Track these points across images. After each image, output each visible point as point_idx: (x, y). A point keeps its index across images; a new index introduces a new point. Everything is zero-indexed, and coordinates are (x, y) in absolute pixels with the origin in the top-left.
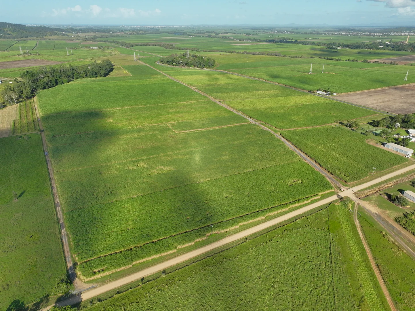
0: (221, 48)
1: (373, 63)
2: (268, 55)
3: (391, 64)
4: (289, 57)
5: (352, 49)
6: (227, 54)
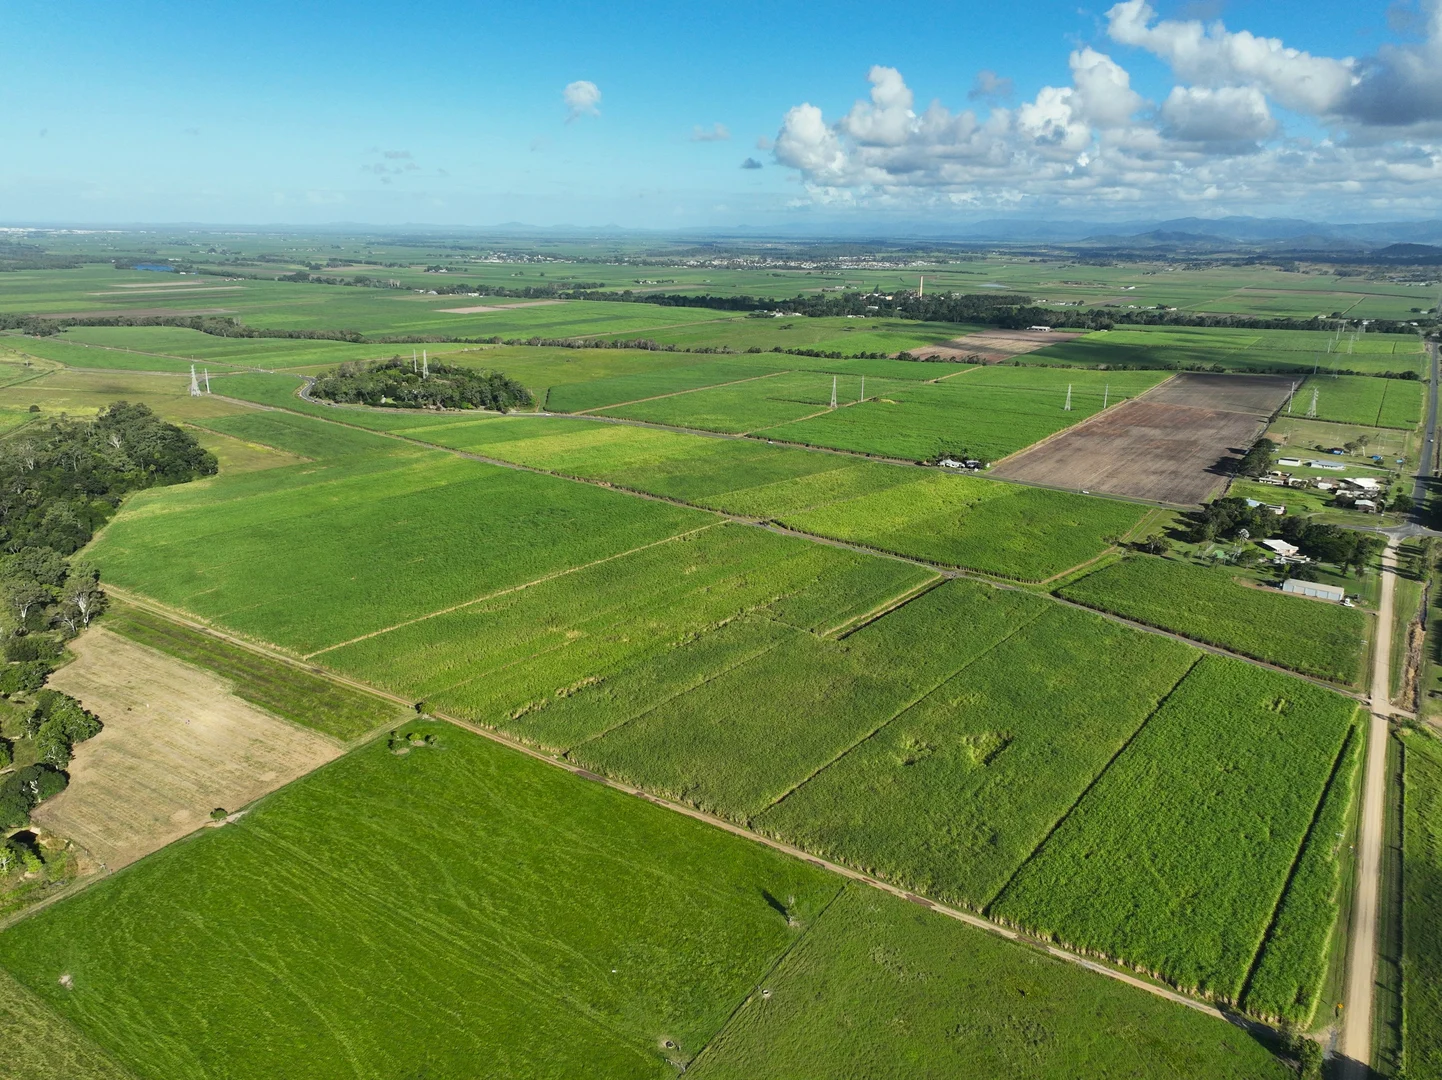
0: (429, 327)
1: (927, 360)
2: (615, 345)
3: (969, 362)
4: (688, 351)
5: (811, 316)
6: (482, 349)
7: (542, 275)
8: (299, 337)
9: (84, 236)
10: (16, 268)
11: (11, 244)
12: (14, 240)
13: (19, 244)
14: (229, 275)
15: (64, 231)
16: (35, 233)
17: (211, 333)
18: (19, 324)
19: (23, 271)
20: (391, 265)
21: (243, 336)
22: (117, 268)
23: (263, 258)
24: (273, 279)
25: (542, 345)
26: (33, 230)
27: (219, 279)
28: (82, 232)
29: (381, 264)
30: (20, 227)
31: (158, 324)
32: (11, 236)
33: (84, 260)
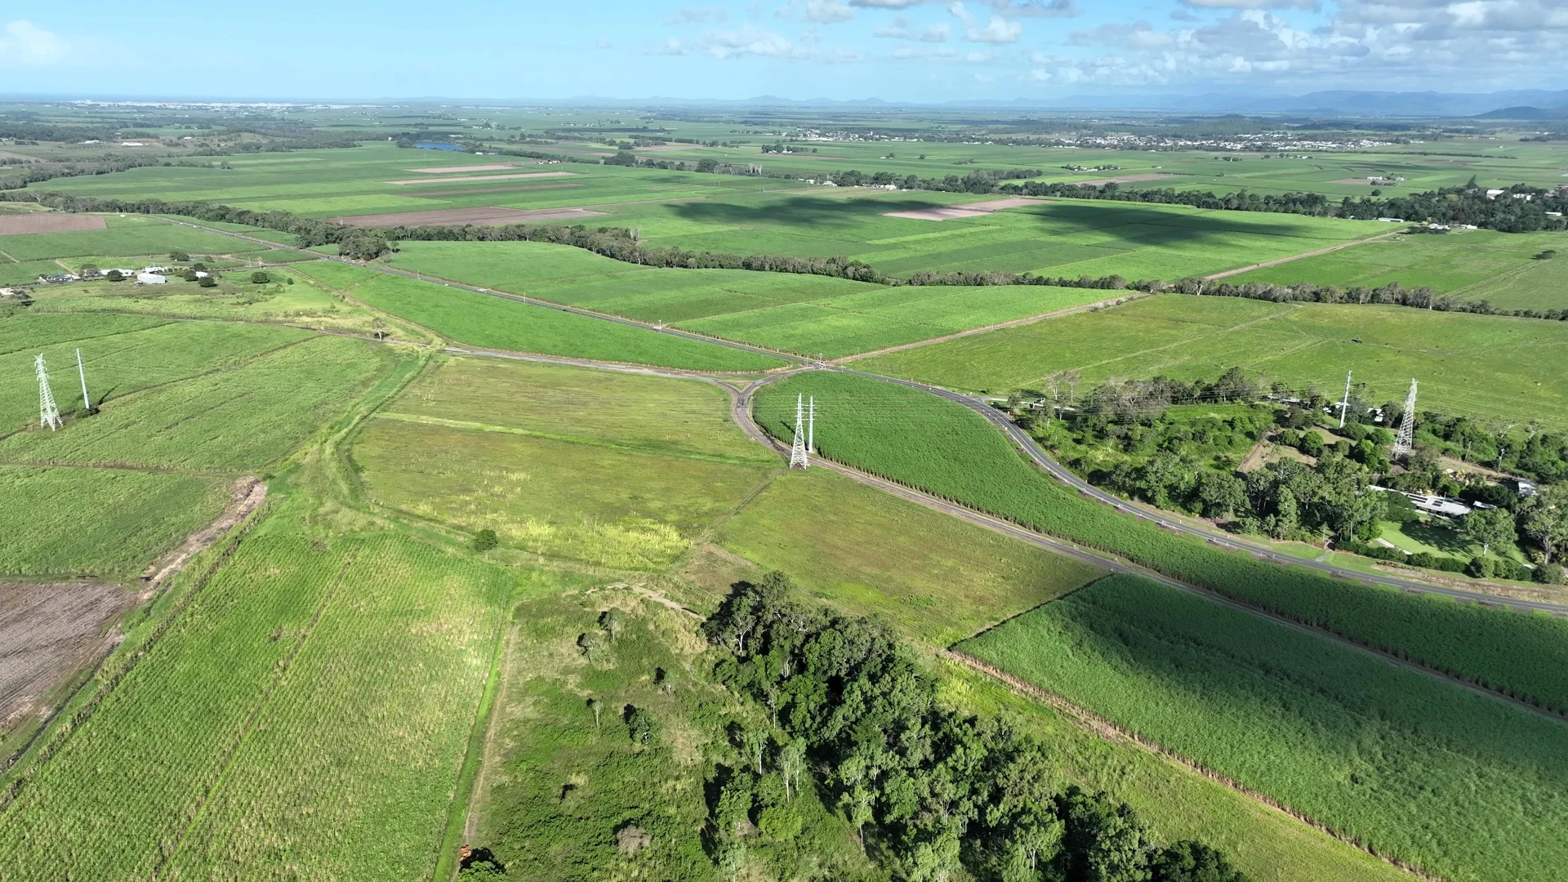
7: (922, 157)
8: (762, 268)
9: (343, 111)
10: (291, 147)
11: (275, 119)
12: (275, 115)
13: (283, 119)
14: (539, 157)
15: (319, 106)
16: (293, 108)
17: (612, 256)
18: (330, 237)
19: (300, 151)
20: (713, 144)
21: (669, 264)
22: (401, 147)
23: (550, 133)
24: (598, 163)
25: (1204, 293)
26: (290, 105)
27: (532, 162)
28: (338, 107)
29: (698, 143)
30: (280, 103)
31: (521, 237)
32: (272, 110)
33: (360, 137)
